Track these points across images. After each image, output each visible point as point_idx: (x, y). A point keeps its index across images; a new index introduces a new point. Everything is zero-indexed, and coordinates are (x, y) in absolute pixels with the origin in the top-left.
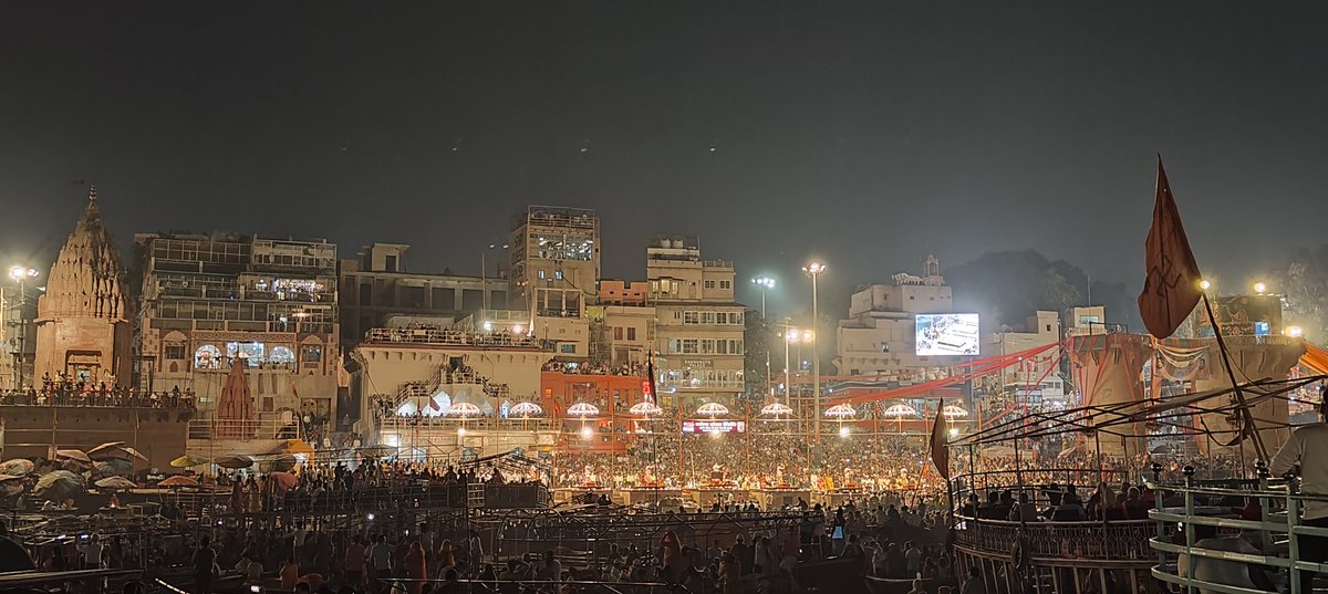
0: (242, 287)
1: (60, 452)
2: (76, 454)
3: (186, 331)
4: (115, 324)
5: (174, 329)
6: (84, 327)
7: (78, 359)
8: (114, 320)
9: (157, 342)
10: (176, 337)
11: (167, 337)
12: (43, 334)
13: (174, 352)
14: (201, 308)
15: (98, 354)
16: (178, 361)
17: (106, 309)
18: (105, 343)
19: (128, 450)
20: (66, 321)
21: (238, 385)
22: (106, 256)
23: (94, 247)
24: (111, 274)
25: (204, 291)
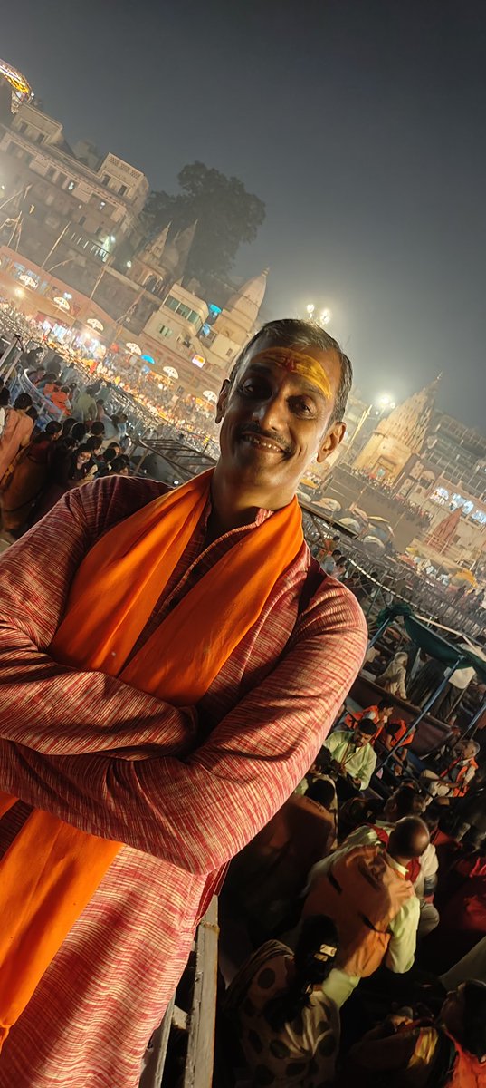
0: (478, 467)
1: (357, 510)
2: (363, 514)
3: (437, 475)
4: (412, 454)
5: (431, 470)
6: (397, 447)
7: (384, 462)
8: (413, 452)
9: (418, 473)
10: (430, 475)
11: (425, 473)
12: (375, 440)
13: (425, 483)
14: (452, 467)
15: (395, 465)
16: (423, 489)
17: (413, 444)
18: (402, 461)
19: (390, 528)
20: (390, 439)
21: (453, 522)
22: (428, 414)
23: (425, 406)
24: (425, 425)
25: (458, 457)
